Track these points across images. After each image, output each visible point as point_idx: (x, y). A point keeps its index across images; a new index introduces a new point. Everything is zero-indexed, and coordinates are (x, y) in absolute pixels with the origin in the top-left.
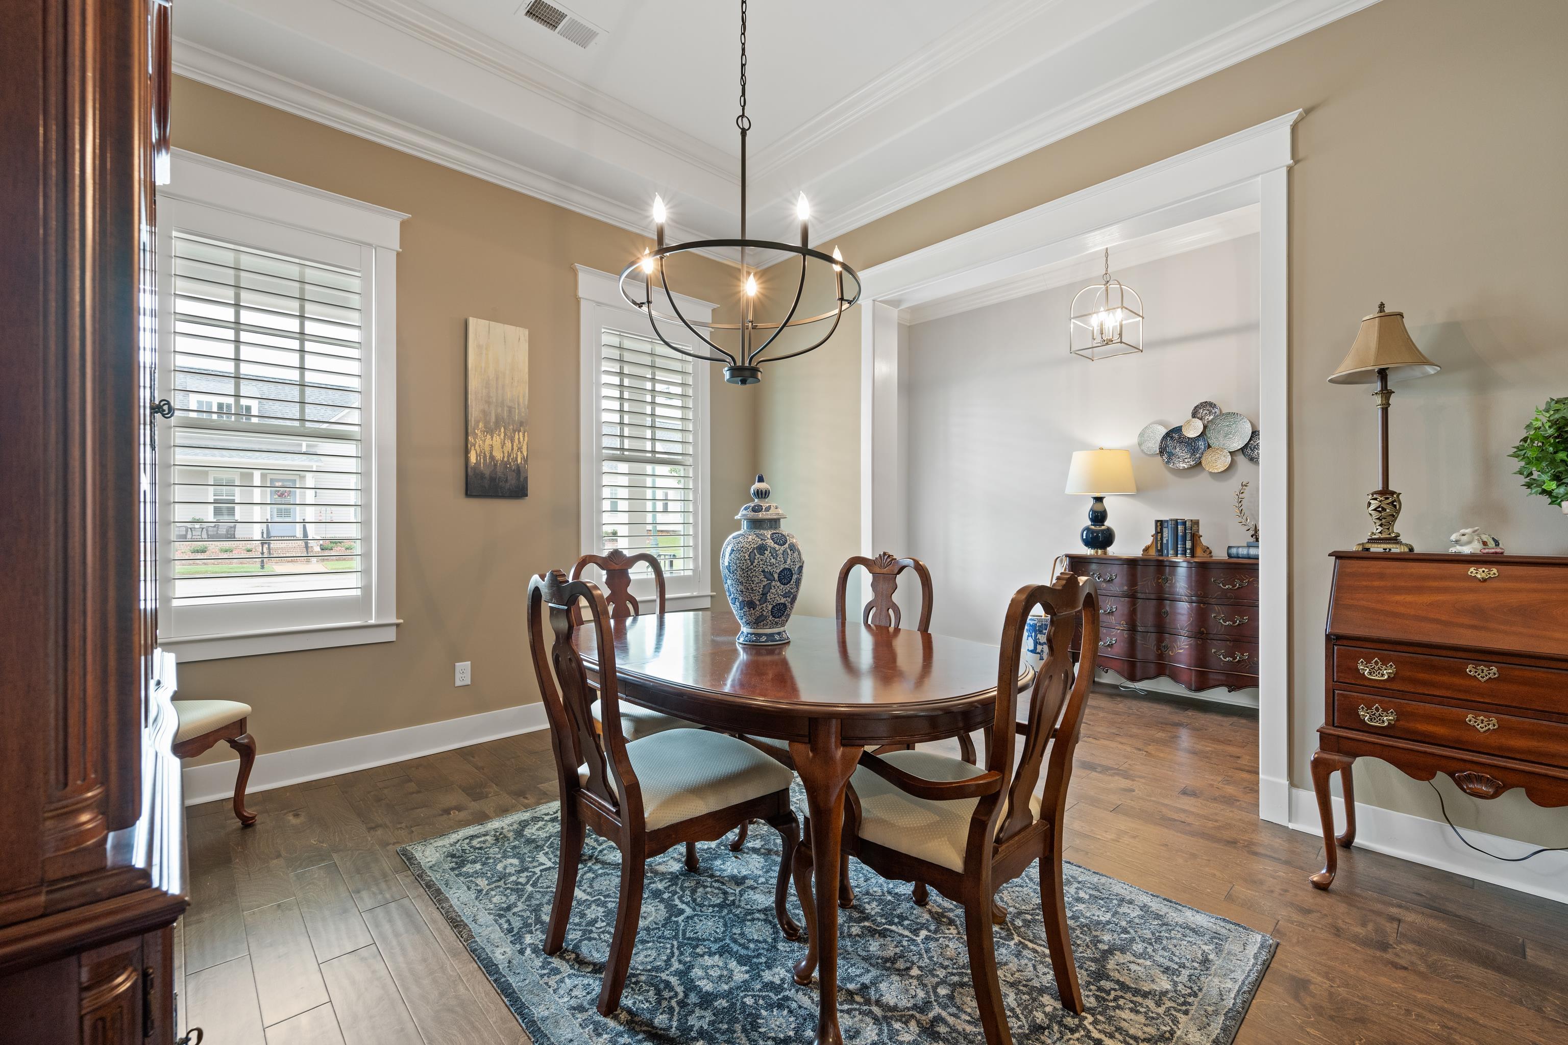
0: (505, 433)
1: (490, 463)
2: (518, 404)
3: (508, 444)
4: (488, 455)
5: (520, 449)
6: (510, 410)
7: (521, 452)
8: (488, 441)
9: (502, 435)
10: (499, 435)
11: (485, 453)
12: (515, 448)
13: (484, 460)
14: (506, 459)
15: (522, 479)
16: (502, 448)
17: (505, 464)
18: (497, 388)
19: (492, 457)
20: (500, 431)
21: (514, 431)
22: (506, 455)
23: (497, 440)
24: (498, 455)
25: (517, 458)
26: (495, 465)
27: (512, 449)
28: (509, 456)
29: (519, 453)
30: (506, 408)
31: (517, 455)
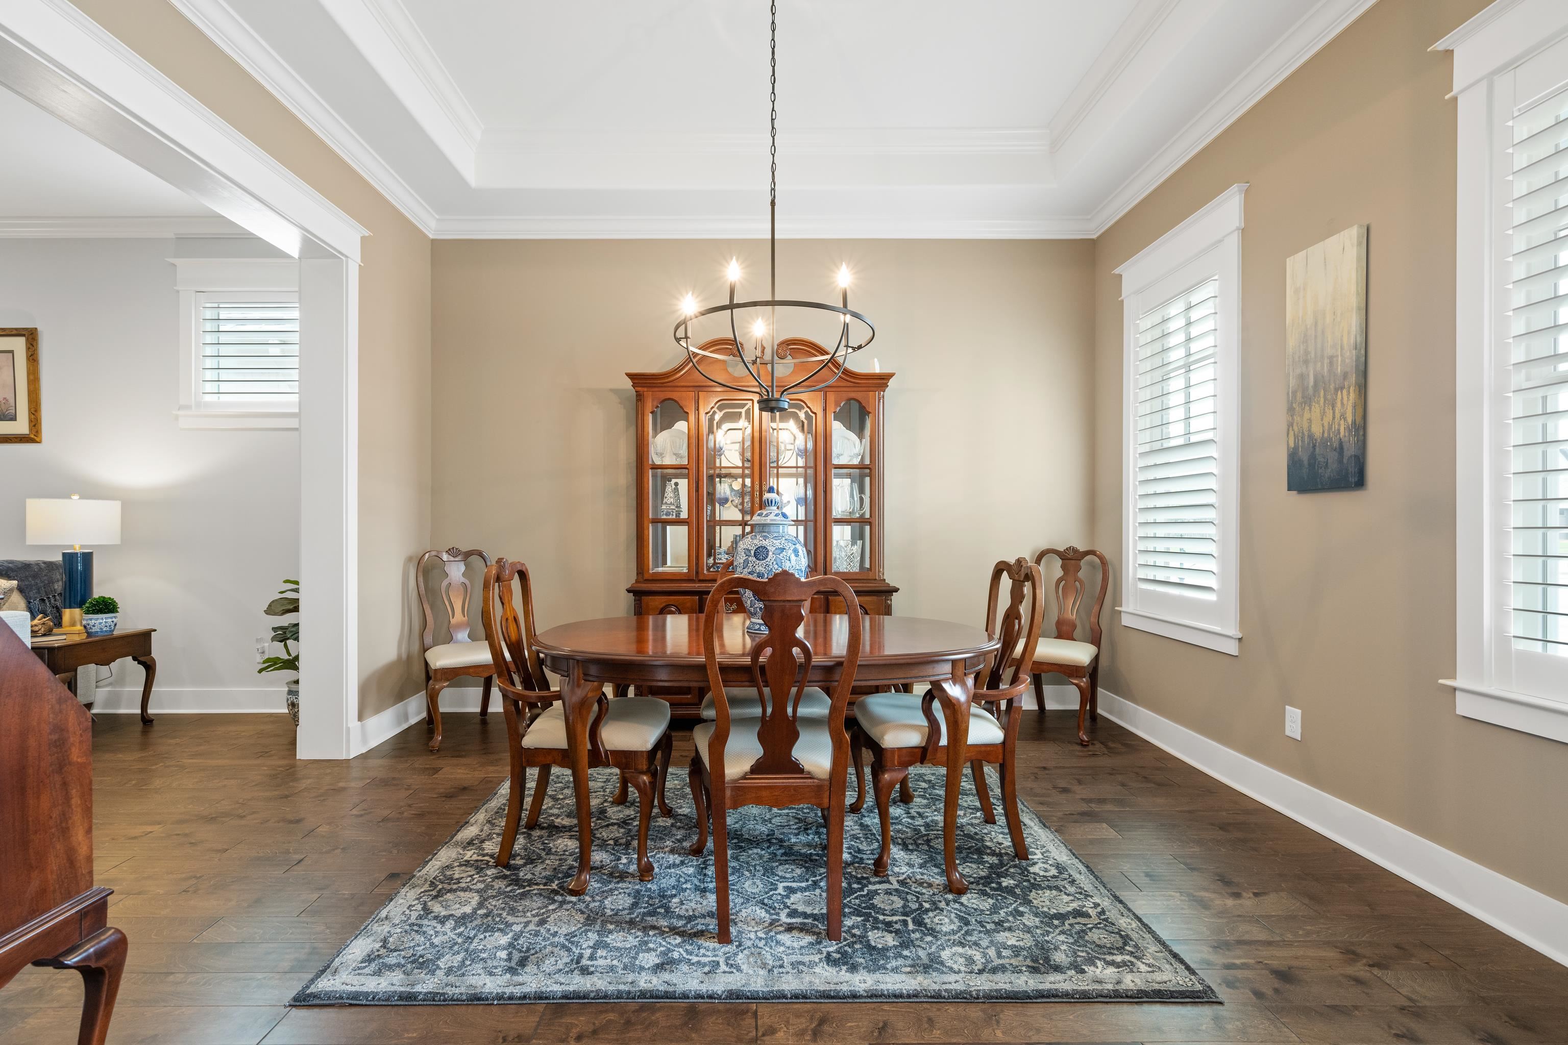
0: (1325, 399)
1: (1309, 444)
2: (1342, 348)
3: (1329, 413)
4: (1306, 433)
5: (1343, 416)
6: (1331, 359)
7: (1345, 419)
8: (1307, 415)
9: (1322, 400)
10: (1318, 403)
11: (1303, 433)
12: (1338, 415)
13: (1302, 441)
14: (1326, 435)
15: (1345, 461)
16: (1322, 419)
17: (1325, 441)
18: (1316, 337)
19: (1311, 436)
20: (1319, 396)
21: (1336, 390)
22: (1326, 428)
23: (1316, 411)
24: (1317, 430)
25: (1339, 430)
26: (1314, 446)
27: (1334, 418)
28: (1330, 428)
29: (1342, 422)
30: (1326, 361)
31: (1339, 425)
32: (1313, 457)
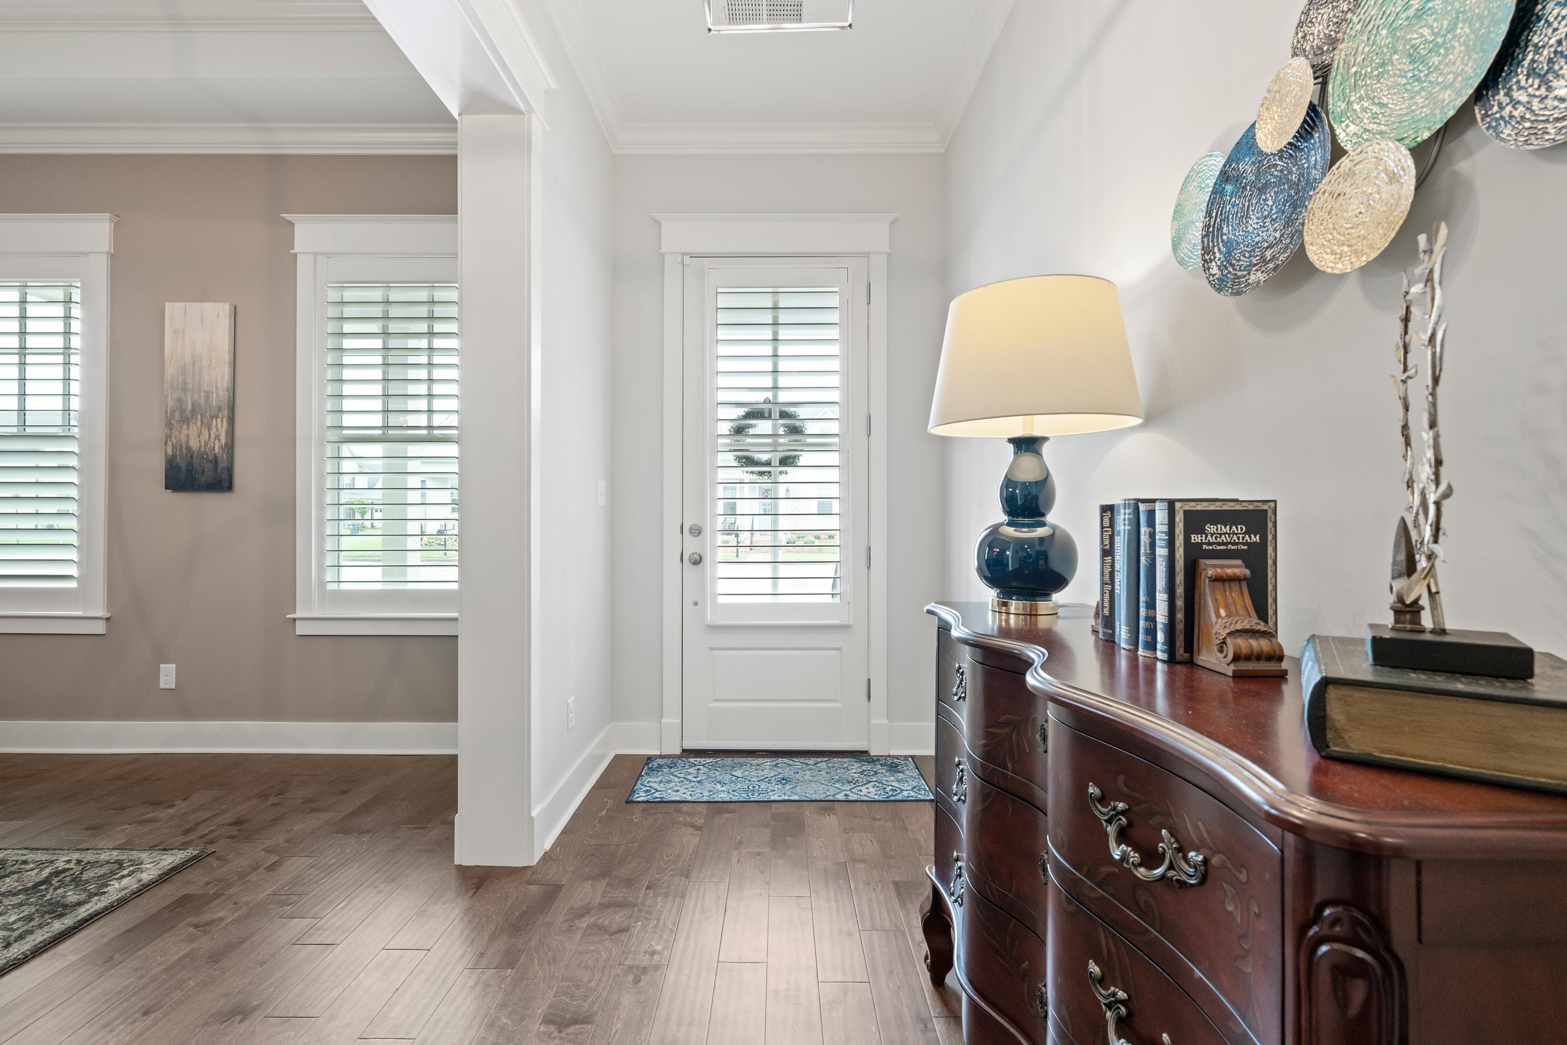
0: (202, 422)
1: (186, 454)
2: (217, 388)
3: (205, 433)
4: (184, 446)
5: (217, 438)
6: (207, 394)
7: (219, 440)
8: (185, 432)
9: (199, 423)
10: (196, 424)
11: (181, 444)
12: (213, 436)
13: (180, 451)
14: (202, 449)
15: (219, 471)
16: (199, 437)
17: (201, 455)
18: (193, 373)
19: (188, 448)
20: (196, 419)
21: (212, 418)
22: (203, 444)
23: (193, 430)
24: (194, 444)
25: (214, 448)
26: (192, 457)
27: (210, 438)
28: (206, 445)
29: (217, 442)
30: (203, 394)
31: (214, 444)
32: (190, 465)
